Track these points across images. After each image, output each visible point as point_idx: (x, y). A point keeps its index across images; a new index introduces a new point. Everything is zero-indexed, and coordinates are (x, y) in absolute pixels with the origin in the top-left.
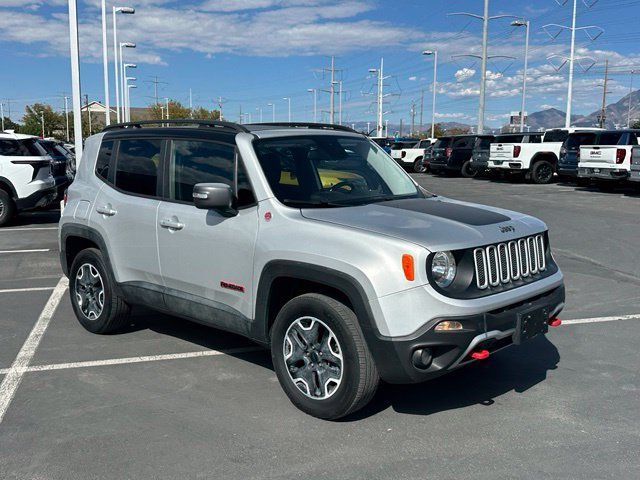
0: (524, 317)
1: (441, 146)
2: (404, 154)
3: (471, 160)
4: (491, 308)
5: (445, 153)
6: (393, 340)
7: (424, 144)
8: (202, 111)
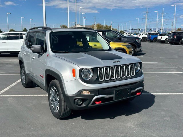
0: (117, 91)
1: (173, 35)
2: (161, 38)
3: (182, 40)
4: (102, 88)
5: (174, 37)
6: (69, 96)
7: (169, 34)
8: (106, 26)
